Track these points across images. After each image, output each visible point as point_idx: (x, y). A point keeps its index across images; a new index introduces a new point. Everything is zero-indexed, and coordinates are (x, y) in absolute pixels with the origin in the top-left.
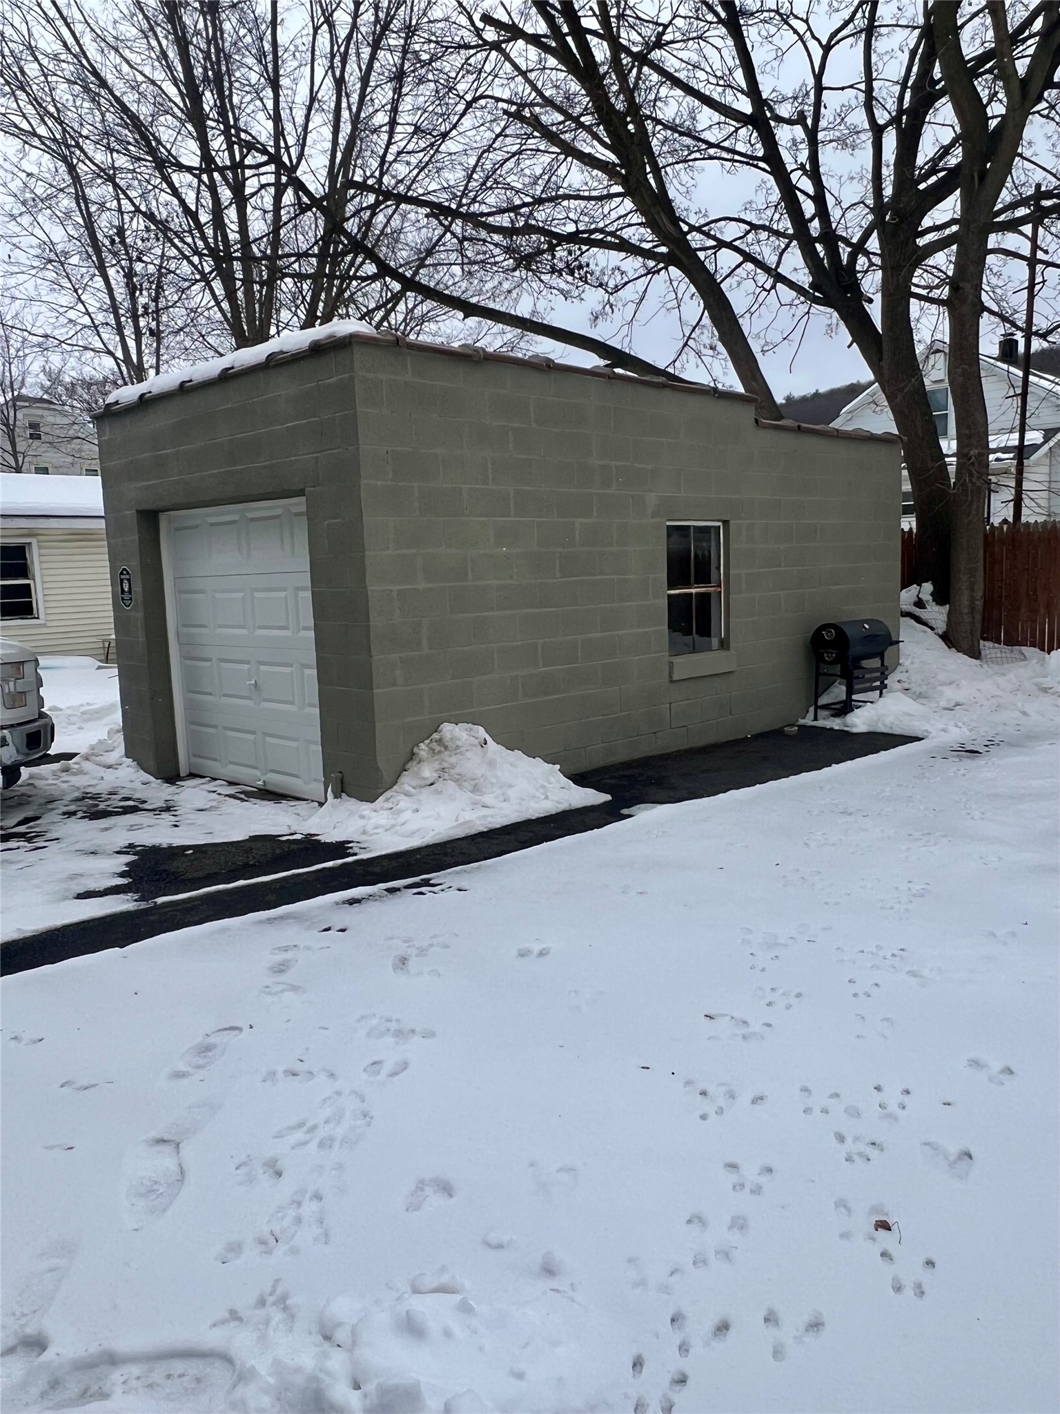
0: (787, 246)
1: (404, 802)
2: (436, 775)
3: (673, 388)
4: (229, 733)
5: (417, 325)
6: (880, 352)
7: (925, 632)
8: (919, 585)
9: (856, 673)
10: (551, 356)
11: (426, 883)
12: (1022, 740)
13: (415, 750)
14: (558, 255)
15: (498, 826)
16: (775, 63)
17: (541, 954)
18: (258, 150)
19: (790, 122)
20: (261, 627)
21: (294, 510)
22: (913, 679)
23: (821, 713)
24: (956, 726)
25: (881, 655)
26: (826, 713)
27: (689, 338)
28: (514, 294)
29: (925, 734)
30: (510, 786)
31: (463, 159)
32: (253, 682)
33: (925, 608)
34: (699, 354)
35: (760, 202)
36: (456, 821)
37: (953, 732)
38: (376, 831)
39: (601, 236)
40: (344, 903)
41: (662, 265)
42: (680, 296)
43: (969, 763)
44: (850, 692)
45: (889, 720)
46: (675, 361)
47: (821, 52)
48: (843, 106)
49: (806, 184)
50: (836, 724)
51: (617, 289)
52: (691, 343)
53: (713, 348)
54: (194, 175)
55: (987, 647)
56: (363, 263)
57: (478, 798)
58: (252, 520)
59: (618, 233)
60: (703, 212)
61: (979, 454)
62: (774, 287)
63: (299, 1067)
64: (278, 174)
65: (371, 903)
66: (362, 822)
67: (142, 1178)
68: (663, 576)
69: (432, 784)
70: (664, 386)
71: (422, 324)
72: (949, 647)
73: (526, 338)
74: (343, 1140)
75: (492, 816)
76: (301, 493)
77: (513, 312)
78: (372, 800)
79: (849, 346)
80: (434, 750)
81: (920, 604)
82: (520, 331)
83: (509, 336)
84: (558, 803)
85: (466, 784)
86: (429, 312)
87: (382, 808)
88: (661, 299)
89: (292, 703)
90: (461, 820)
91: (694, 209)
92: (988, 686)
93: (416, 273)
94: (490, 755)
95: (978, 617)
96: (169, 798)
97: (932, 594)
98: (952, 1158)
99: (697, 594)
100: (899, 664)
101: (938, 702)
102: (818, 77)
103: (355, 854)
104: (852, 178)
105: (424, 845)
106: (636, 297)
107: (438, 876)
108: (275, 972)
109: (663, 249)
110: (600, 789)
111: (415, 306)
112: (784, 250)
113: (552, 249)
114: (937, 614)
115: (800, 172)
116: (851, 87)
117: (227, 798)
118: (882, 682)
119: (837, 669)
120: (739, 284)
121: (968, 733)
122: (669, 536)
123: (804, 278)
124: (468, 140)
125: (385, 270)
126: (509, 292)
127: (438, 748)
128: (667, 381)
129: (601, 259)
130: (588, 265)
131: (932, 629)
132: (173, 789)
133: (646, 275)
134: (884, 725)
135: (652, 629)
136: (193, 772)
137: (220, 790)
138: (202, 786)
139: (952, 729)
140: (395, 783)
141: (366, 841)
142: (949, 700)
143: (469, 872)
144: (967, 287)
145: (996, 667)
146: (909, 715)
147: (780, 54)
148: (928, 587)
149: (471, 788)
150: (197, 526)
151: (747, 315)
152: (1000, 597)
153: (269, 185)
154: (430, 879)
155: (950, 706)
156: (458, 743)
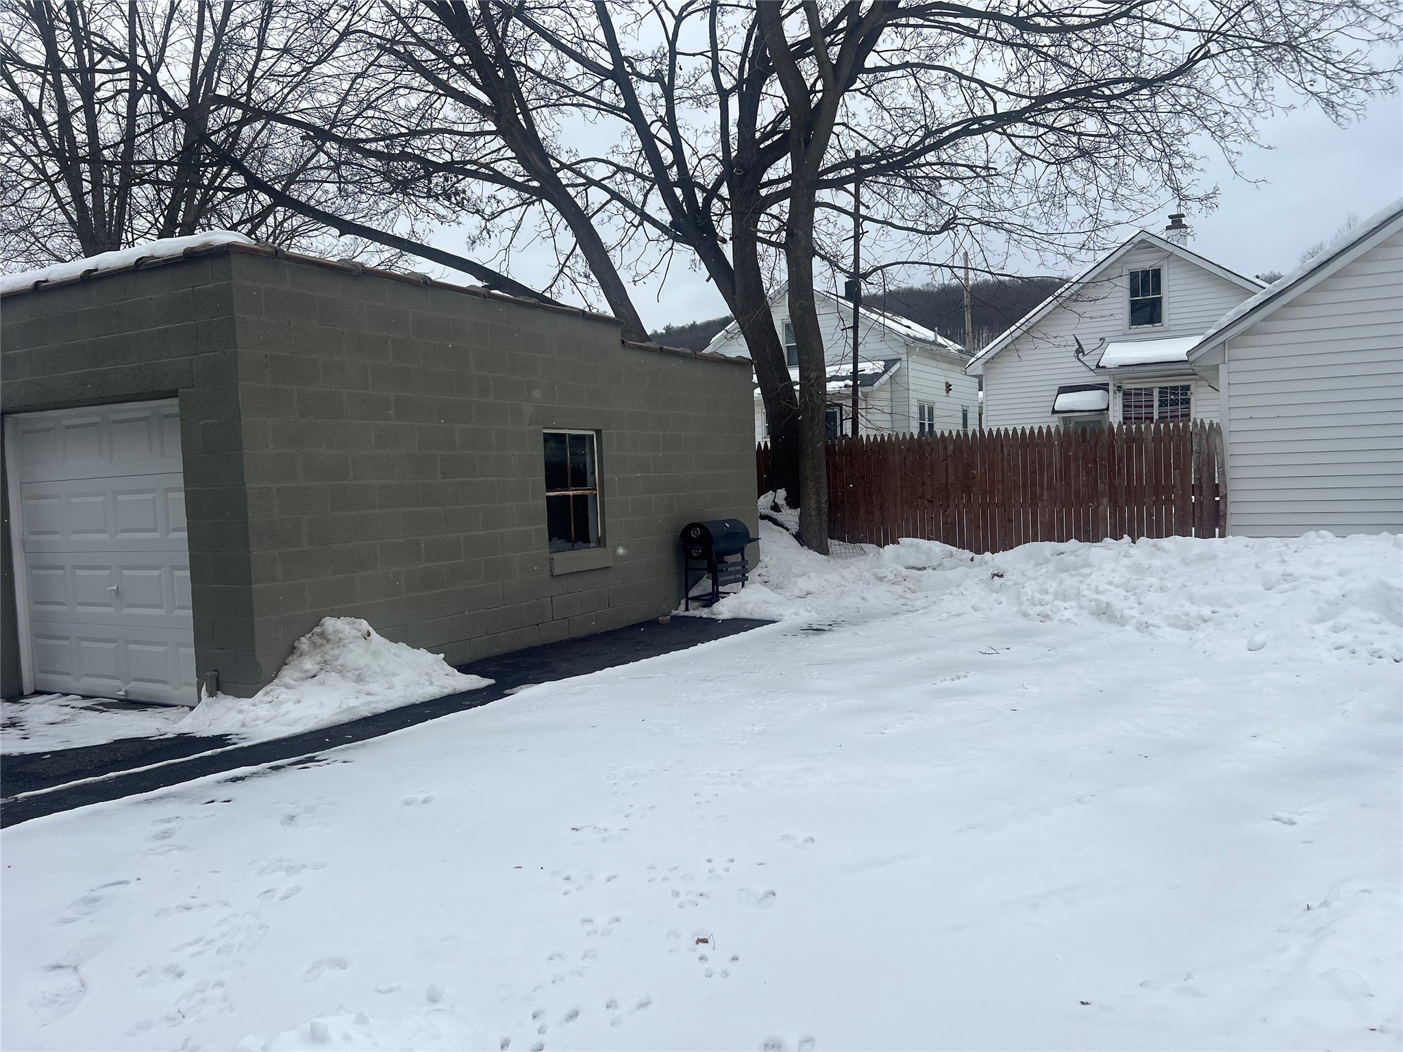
0: (651, 188)
1: (284, 694)
2: (317, 667)
3: (545, 308)
4: (84, 644)
5: (287, 239)
6: (733, 285)
7: (781, 532)
8: (775, 491)
9: (720, 566)
10: (429, 275)
11: (312, 760)
12: (860, 619)
13: (296, 643)
14: (434, 181)
15: (382, 711)
16: (635, 26)
17: (425, 801)
18: (114, 56)
19: (649, 79)
20: (123, 531)
21: (165, 411)
22: (772, 573)
23: (692, 604)
24: (806, 610)
25: (742, 551)
26: (696, 604)
27: (564, 265)
28: (391, 215)
29: (780, 618)
30: (395, 675)
31: (337, 83)
32: (115, 588)
33: (780, 511)
34: (574, 281)
35: (626, 146)
36: (340, 708)
37: (803, 615)
38: (255, 723)
39: (475, 167)
40: (226, 781)
41: (534, 198)
42: (554, 226)
43: (815, 639)
44: (715, 583)
45: (749, 607)
46: (551, 286)
47: (674, 22)
48: (696, 69)
49: (665, 135)
50: (704, 613)
51: (494, 216)
52: (566, 270)
53: (587, 276)
54: (38, 74)
55: (834, 544)
56: (229, 175)
57: (361, 687)
58: (115, 422)
59: (492, 165)
60: (574, 151)
61: (818, 377)
62: (641, 224)
63: (191, 902)
64: (133, 80)
65: (253, 779)
66: (241, 717)
67: (43, 993)
68: (541, 478)
69: (314, 676)
70: (536, 306)
71: (291, 239)
72: (802, 545)
73: (404, 258)
74: (240, 946)
75: (377, 702)
76: (173, 394)
77: (390, 232)
78: (250, 695)
79: (708, 280)
80: (315, 643)
81: (776, 508)
82: (398, 250)
83: (387, 255)
84: (444, 688)
85: (349, 674)
86: (299, 227)
87: (261, 702)
88: (537, 229)
89: (160, 607)
90: (345, 706)
91: (565, 148)
92: (834, 577)
93: (286, 187)
94: (373, 646)
95: (825, 518)
96: (12, 715)
97: (786, 499)
98: (760, 896)
99: (574, 496)
100: (760, 561)
101: (792, 592)
102: (672, 43)
103: (236, 744)
104: (707, 132)
105: (307, 731)
106: (513, 225)
107: (322, 754)
108: (159, 839)
109: (535, 184)
110: (483, 675)
111: (285, 220)
112: (648, 191)
113: (428, 176)
114: (790, 516)
115: (659, 124)
116: (701, 54)
117: (82, 711)
118: (744, 575)
119: (705, 563)
120: (610, 218)
121: (815, 615)
122: (546, 441)
123: (666, 217)
124: (342, 64)
125: (254, 183)
126: (386, 212)
127: (319, 641)
128: (542, 303)
129: (477, 189)
130: (464, 192)
131: (787, 530)
132: (16, 707)
133: (521, 205)
134: (746, 611)
135: (533, 527)
136: (38, 689)
137: (73, 704)
138: (52, 702)
139: (801, 611)
140: (276, 676)
141: (245, 733)
142: (801, 590)
143: (355, 748)
144: (800, 233)
145: (841, 561)
146: (767, 602)
147: (639, 18)
148: (782, 493)
149: (354, 678)
150: (49, 430)
151: (619, 248)
152: (843, 501)
153: (125, 91)
154: (315, 757)
155: (802, 595)
156: (341, 635)
